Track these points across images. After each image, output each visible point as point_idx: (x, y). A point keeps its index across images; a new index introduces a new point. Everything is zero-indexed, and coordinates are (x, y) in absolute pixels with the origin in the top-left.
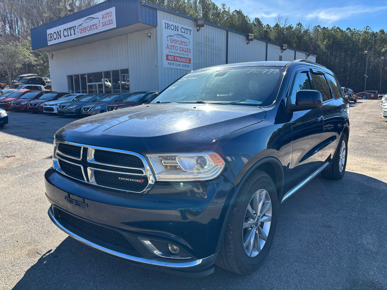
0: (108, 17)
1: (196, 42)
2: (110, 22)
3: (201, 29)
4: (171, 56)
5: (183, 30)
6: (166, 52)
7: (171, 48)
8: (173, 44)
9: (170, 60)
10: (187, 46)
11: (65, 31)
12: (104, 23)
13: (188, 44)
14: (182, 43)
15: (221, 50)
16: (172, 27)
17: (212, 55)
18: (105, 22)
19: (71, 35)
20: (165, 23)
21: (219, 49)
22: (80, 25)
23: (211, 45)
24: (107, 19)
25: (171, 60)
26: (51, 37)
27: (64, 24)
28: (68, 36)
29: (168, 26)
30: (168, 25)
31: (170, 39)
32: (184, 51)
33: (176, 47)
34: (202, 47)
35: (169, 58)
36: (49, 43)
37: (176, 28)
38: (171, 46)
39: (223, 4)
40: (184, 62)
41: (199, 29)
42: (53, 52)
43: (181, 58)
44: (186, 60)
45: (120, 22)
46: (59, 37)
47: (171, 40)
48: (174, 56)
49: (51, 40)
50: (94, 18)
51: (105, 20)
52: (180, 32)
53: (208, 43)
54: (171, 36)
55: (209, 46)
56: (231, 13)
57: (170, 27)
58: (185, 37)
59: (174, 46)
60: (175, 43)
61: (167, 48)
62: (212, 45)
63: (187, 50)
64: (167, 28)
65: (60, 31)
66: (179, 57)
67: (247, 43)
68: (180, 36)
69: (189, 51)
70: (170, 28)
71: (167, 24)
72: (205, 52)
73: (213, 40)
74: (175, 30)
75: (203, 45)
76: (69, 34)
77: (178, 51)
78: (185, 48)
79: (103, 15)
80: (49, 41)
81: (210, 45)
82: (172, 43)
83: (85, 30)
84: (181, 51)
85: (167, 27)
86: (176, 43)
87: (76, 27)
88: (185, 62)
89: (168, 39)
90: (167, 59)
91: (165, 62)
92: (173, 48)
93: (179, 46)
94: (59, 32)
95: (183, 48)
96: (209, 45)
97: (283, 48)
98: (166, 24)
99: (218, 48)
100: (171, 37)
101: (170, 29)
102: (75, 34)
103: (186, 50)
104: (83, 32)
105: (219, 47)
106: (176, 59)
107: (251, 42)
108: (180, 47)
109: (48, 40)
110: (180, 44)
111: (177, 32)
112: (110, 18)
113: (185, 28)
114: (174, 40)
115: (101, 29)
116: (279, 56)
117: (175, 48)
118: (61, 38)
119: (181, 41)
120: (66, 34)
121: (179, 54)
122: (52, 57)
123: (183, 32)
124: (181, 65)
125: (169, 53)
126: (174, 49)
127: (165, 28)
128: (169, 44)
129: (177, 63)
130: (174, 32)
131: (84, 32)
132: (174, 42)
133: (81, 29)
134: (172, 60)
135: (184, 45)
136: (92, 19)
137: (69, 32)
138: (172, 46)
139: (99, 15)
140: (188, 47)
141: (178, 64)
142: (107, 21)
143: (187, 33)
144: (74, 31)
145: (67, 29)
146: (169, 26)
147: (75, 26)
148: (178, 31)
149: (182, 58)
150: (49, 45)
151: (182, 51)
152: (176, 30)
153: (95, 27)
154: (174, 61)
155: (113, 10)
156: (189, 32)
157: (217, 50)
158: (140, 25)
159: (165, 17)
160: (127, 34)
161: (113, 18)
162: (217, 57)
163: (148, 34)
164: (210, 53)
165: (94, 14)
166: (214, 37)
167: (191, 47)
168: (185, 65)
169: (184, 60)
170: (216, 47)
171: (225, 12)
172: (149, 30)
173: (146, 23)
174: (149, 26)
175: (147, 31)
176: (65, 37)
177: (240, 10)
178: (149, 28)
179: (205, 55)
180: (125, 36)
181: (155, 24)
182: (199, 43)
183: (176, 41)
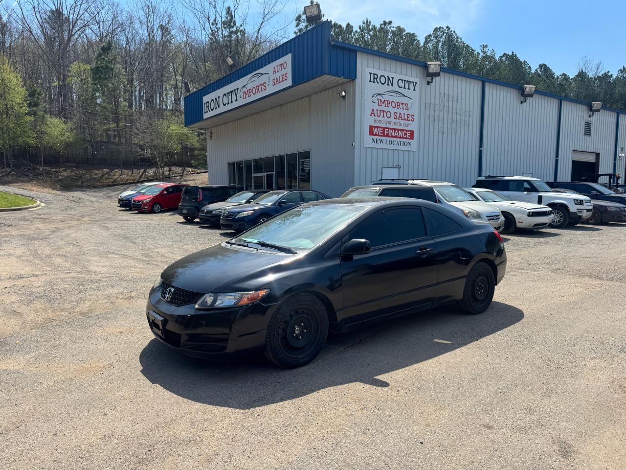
0: (281, 70)
1: (425, 103)
2: (284, 78)
3: (434, 80)
4: (378, 127)
5: (401, 84)
6: (370, 121)
7: (379, 115)
8: (383, 108)
9: (376, 135)
10: (408, 110)
11: (225, 96)
12: (276, 79)
13: (409, 106)
14: (398, 105)
15: (471, 115)
16: (383, 80)
17: (454, 123)
18: (277, 78)
19: (232, 102)
20: (371, 73)
21: (467, 113)
22: (244, 87)
23: (452, 108)
24: (281, 73)
25: (378, 135)
26: (208, 107)
27: (224, 86)
28: (228, 103)
29: (374, 78)
30: (376, 76)
31: (378, 99)
32: (402, 119)
33: (388, 113)
34: (435, 111)
35: (375, 131)
36: (205, 116)
38: (379, 112)
39: (483, 45)
40: (400, 137)
41: (430, 81)
42: (213, 129)
43: (397, 131)
44: (405, 134)
45: (298, 78)
46: (217, 107)
47: (379, 100)
48: (384, 128)
49: (207, 112)
50: (262, 74)
51: (277, 75)
52: (395, 88)
53: (446, 104)
54: (379, 94)
56: (497, 58)
57: (378, 79)
58: (404, 96)
59: (384, 111)
61: (371, 115)
62: (455, 107)
63: (408, 117)
64: (374, 82)
65: (219, 97)
66: (392, 129)
67: (522, 102)
68: (395, 95)
69: (410, 118)
70: (379, 81)
71: (374, 74)
72: (440, 119)
73: (455, 98)
74: (388, 85)
75: (437, 108)
76: (230, 101)
77: (392, 119)
78: (404, 114)
79: (274, 68)
80: (205, 113)
81: (450, 108)
82: (381, 105)
83: (250, 93)
84: (396, 119)
85: (372, 80)
86: (388, 107)
87: (239, 90)
88: (403, 138)
89: (375, 99)
90: (371, 133)
91: (368, 140)
92: (382, 114)
93: (393, 111)
94: (218, 99)
95: (400, 114)
97: (593, 109)
98: (372, 75)
99: (465, 111)
100: (379, 97)
101: (378, 83)
102: (236, 100)
103: (406, 117)
104: (247, 96)
105: (467, 110)
106: (386, 132)
107: (528, 99)
108: (395, 113)
109: (204, 112)
110: (394, 108)
111: (390, 88)
112: (284, 72)
113: (405, 81)
114: (385, 101)
115: (271, 90)
116: (584, 123)
117: (385, 114)
118: (219, 107)
119: (397, 102)
120: (226, 101)
121: (393, 124)
122: (211, 137)
123: (402, 87)
124: (395, 143)
125: (375, 122)
126: (383, 117)
127: (370, 81)
128: (376, 107)
129: (388, 139)
130: (386, 88)
131: (249, 97)
132: (384, 105)
133: (245, 92)
134: (380, 134)
135: (403, 109)
136: (259, 75)
137: (230, 97)
138: (380, 110)
139: (268, 68)
140: (410, 112)
141: (390, 142)
142: (279, 77)
143: (409, 89)
144: (236, 96)
145: (228, 93)
146: (376, 79)
147: (238, 89)
148: (392, 85)
149: (398, 130)
150: (204, 118)
151: (399, 119)
152: (390, 83)
153: (263, 87)
154: (384, 136)
155: (288, 58)
156: (411, 86)
157: (463, 115)
158: (327, 79)
159: (371, 64)
160: (310, 95)
161: (289, 70)
162: (462, 128)
163: (341, 92)
164: (450, 121)
165: (262, 67)
166: (458, 94)
167: (414, 111)
168: (402, 143)
169: (401, 134)
170: (461, 110)
171: (486, 57)
172: (343, 86)
173: (337, 75)
174: (342, 79)
175: (340, 88)
176: (224, 105)
177: (513, 52)
178: (343, 83)
179: (441, 125)
180: (306, 99)
181: (352, 76)
182: (430, 103)
183: (389, 102)
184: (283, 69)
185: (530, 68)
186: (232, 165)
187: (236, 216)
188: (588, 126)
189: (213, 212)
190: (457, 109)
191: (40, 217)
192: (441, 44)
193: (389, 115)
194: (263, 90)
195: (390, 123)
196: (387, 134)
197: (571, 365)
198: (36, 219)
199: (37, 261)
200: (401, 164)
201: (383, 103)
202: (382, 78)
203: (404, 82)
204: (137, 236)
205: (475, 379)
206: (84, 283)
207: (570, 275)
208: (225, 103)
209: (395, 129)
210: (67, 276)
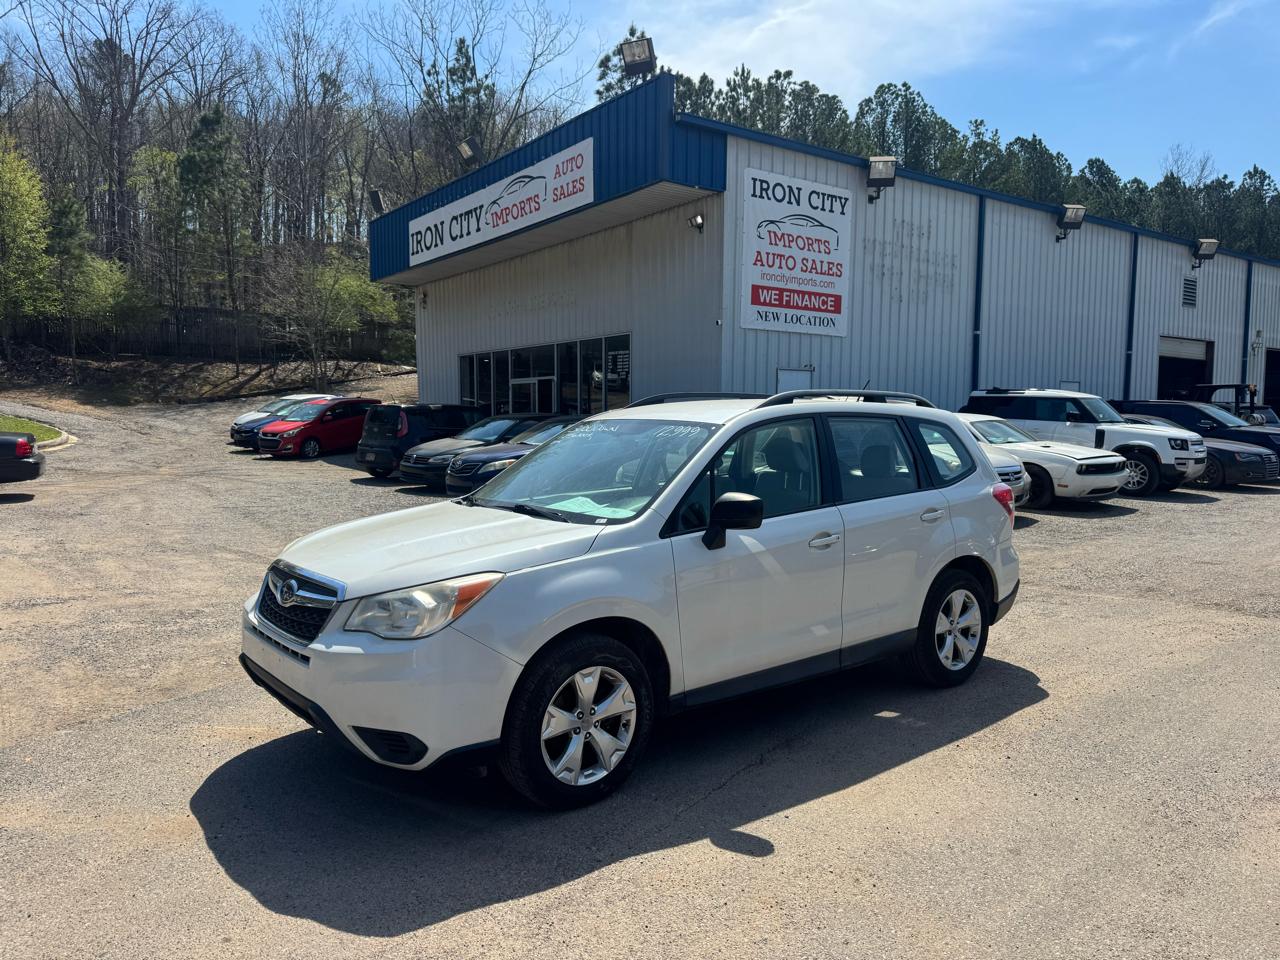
0: (572, 170)
1: (865, 240)
2: (577, 187)
3: (882, 194)
4: (768, 289)
5: (815, 200)
6: (752, 276)
7: (771, 264)
8: (780, 249)
9: (765, 304)
10: (829, 253)
11: (455, 222)
12: (559, 189)
13: (833, 246)
14: (810, 243)
15: (957, 264)
16: (779, 193)
17: (923, 282)
18: (562, 187)
19: (469, 233)
20: (755, 180)
21: (948, 260)
22: (494, 202)
23: (919, 249)
24: (569, 177)
25: (770, 304)
26: (419, 242)
27: (452, 201)
28: (462, 236)
29: (763, 189)
30: (765, 185)
31: (769, 232)
32: (817, 273)
33: (790, 260)
34: (883, 255)
35: (764, 296)
36: (414, 261)
37: (793, 195)
38: (771, 257)
39: (976, 121)
40: (814, 309)
41: (875, 195)
42: (430, 288)
43: (807, 297)
44: (824, 303)
45: (606, 188)
46: (439, 242)
47: (772, 235)
48: (781, 291)
49: (417, 252)
50: (532, 178)
51: (563, 181)
52: (805, 209)
53: (906, 242)
54: (772, 222)
55: (911, 252)
56: (1003, 147)
57: (770, 192)
58: (822, 225)
59: (781, 256)
60: (785, 246)
61: (755, 264)
62: (923, 249)
63: (830, 269)
64: (761, 197)
65: (442, 223)
66: (798, 292)
67: (1058, 239)
68: (804, 222)
69: (835, 270)
70: (772, 197)
71: (762, 181)
72: (895, 271)
73: (925, 230)
74: (790, 202)
75: (888, 250)
76: (465, 232)
77: (797, 272)
78: (822, 262)
79: (557, 166)
80: (413, 254)
81: (915, 249)
82: (776, 244)
83: (507, 215)
84: (805, 271)
85: (758, 193)
86: (790, 247)
87: (484, 209)
88: (819, 310)
89: (764, 231)
90: (755, 300)
91: (749, 315)
92: (777, 261)
93: (799, 255)
94: (440, 227)
95: (814, 261)
96: (912, 247)
97: (1201, 252)
98: (758, 183)
99: (945, 256)
100: (772, 227)
101: (769, 199)
102: (478, 230)
103: (825, 268)
104: (500, 222)
105: (949, 253)
106: (785, 298)
107: (1071, 233)
108: (804, 259)
109: (411, 252)
110: (802, 249)
111: (794, 209)
112: (577, 174)
113: (824, 195)
114: (783, 235)
115: (549, 210)
116: (1183, 282)
117: (784, 262)
118: (442, 243)
119: (808, 239)
120: (456, 231)
121: (800, 281)
122: (425, 302)
123: (816, 208)
124: (804, 320)
125: (762, 278)
126: (780, 267)
127: (754, 195)
128: (765, 247)
129: (790, 312)
130: (785, 209)
131: (504, 223)
132: (781, 243)
133: (496, 213)
134: (773, 302)
136: (527, 180)
137: (465, 224)
138: (774, 254)
139: (546, 167)
140: (834, 257)
141: (795, 319)
142: (568, 184)
143: (831, 211)
144: (478, 220)
145: (461, 215)
146: (766, 190)
147: (481, 207)
148: (798, 204)
149: (810, 294)
150: (411, 264)
151: (811, 272)
152: (793, 200)
153: (533, 204)
154: (780, 305)
155: (586, 147)
156: (837, 206)
157: (941, 263)
158: (667, 189)
159: (755, 160)
160: (631, 222)
161: (588, 171)
162: (939, 289)
163: (695, 217)
164: (914, 275)
165: (533, 164)
166: (930, 221)
167: (842, 255)
168: (818, 320)
169: (816, 302)
170: (936, 254)
171: (980, 145)
172: (699, 204)
173: (686, 182)
174: (696, 191)
175: (691, 209)
176: (454, 239)
177: (1034, 136)
178: (699, 199)
179: (895, 284)
180: (622, 231)
181: (716, 183)
182: (875, 241)
183: (791, 238)
184: (575, 168)
185: (1069, 167)
186: (467, 361)
187: (479, 469)
188: (1190, 288)
189: (431, 460)
190: (927, 251)
191: (68, 466)
192: (890, 118)
193: (791, 263)
194: (533, 209)
195: (795, 279)
196: (788, 302)
197: (1212, 817)
198: (59, 471)
199: (63, 567)
200: (815, 364)
201: (780, 240)
202: (778, 189)
203: (821, 196)
204: (273, 509)
205: (1016, 852)
206: (167, 618)
207: (1177, 604)
208: (454, 235)
209: (804, 293)
210: (128, 601)
